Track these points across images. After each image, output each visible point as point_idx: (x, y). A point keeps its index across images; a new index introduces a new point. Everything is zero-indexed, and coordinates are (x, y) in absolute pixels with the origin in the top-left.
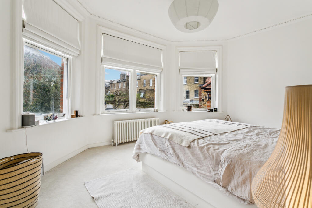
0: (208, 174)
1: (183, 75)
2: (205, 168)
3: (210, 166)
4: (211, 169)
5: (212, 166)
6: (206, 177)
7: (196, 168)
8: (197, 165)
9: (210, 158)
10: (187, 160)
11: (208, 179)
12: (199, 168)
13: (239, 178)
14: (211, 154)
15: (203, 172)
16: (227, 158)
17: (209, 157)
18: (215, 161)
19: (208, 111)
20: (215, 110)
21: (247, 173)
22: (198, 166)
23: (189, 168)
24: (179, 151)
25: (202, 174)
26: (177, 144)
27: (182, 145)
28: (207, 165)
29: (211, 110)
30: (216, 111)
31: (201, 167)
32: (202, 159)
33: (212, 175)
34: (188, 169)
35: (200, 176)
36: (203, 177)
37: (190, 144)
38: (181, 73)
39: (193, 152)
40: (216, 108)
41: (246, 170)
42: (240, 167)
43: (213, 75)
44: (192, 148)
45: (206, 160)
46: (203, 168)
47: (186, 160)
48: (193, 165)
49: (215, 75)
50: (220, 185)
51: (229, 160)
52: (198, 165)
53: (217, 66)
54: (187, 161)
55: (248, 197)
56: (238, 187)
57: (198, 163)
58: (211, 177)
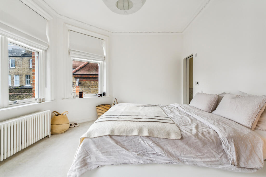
0: (213, 159)
1: (72, 58)
2: (207, 154)
3: (212, 151)
4: (214, 153)
5: (214, 150)
6: (213, 163)
7: (199, 158)
8: (197, 155)
9: (211, 143)
10: (185, 153)
11: (215, 164)
12: (201, 157)
13: (245, 152)
14: (209, 139)
15: (208, 160)
16: (229, 138)
17: (209, 143)
18: (216, 144)
19: (99, 96)
20: (104, 94)
21: (249, 146)
22: (199, 156)
23: (187, 161)
24: (168, 147)
25: (208, 162)
26: (161, 139)
27: (170, 138)
28: (208, 151)
29: (101, 95)
30: (105, 96)
31: (203, 155)
32: (201, 146)
33: (218, 159)
34: (187, 163)
35: (207, 164)
36: (211, 164)
37: (181, 134)
38: (71, 55)
39: (188, 143)
40: (105, 93)
41: (247, 143)
42: (243, 142)
43: (101, 62)
44: (185, 138)
45: (205, 146)
46: (205, 155)
47: (182, 154)
48: (194, 157)
49: (102, 62)
50: (235, 165)
51: (231, 140)
52: (199, 154)
53: (105, 54)
54: (185, 155)
55: (261, 165)
56: (248, 160)
57: (198, 152)
58: (218, 161)
